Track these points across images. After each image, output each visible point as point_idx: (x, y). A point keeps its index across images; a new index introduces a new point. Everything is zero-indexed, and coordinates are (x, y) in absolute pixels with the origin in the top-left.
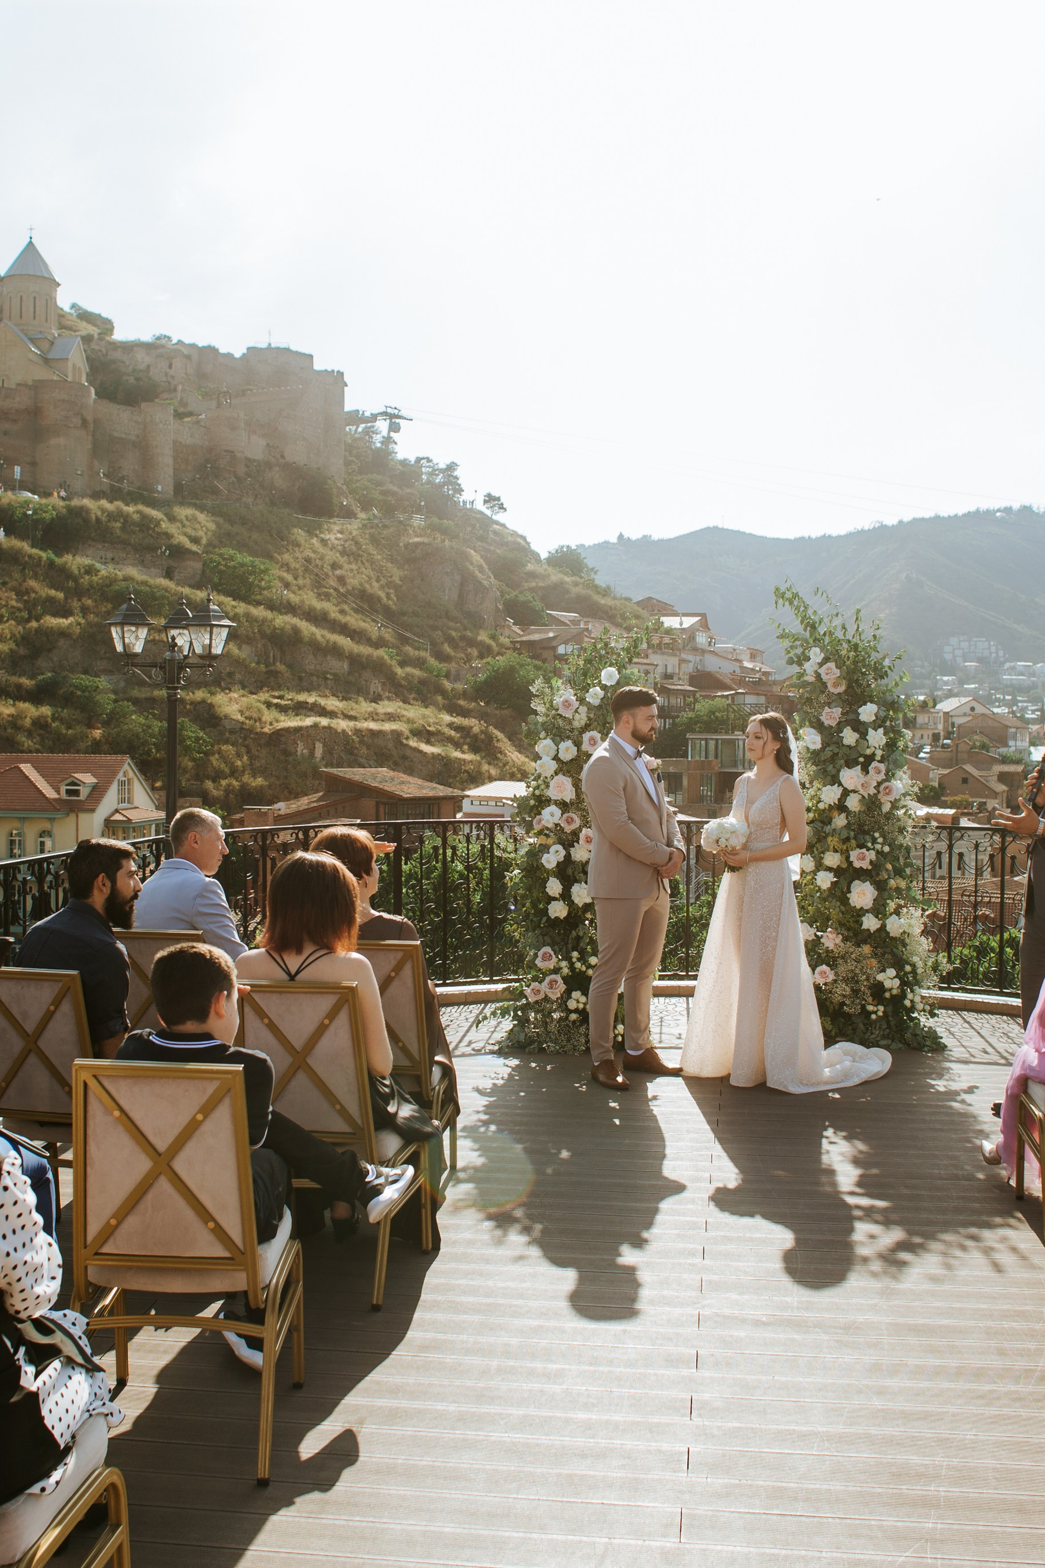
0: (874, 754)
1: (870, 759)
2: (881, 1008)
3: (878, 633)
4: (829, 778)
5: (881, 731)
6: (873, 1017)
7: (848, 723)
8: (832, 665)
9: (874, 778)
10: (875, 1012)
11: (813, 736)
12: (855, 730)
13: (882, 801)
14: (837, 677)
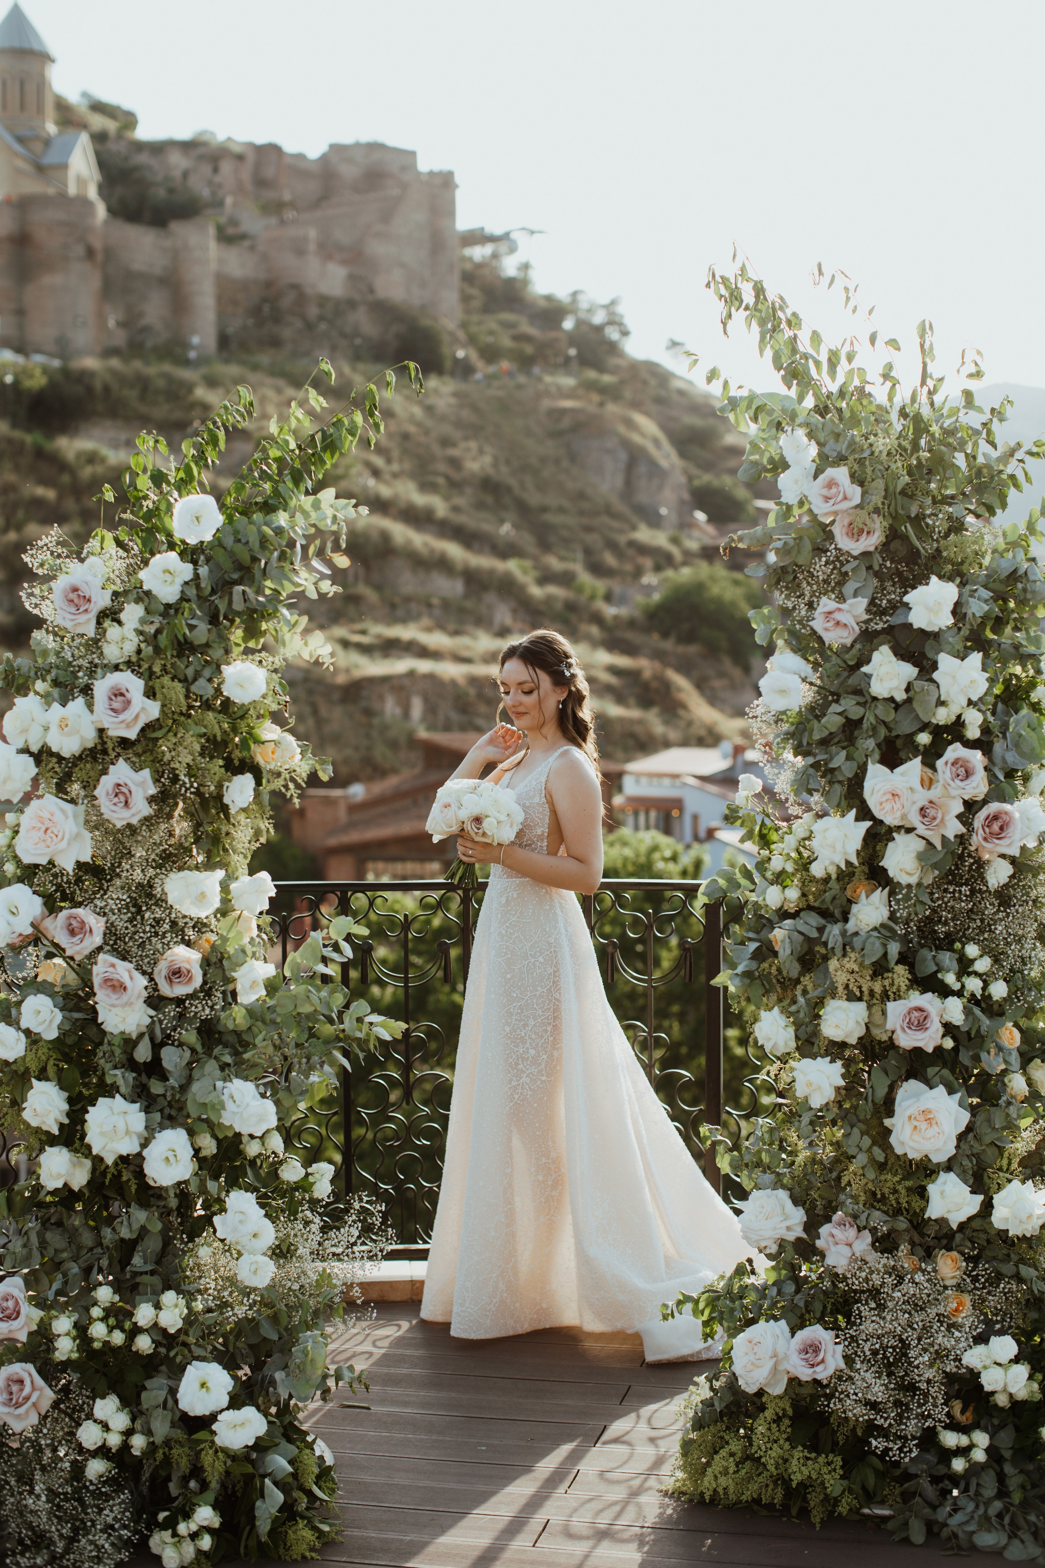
0: (959, 723)
1: (946, 736)
2: (982, 1439)
3: (973, 385)
4: (838, 790)
5: (976, 658)
6: (958, 1465)
7: (884, 635)
8: (841, 474)
9: (956, 792)
10: (964, 1452)
12: (902, 654)
13: (984, 855)
14: (856, 507)
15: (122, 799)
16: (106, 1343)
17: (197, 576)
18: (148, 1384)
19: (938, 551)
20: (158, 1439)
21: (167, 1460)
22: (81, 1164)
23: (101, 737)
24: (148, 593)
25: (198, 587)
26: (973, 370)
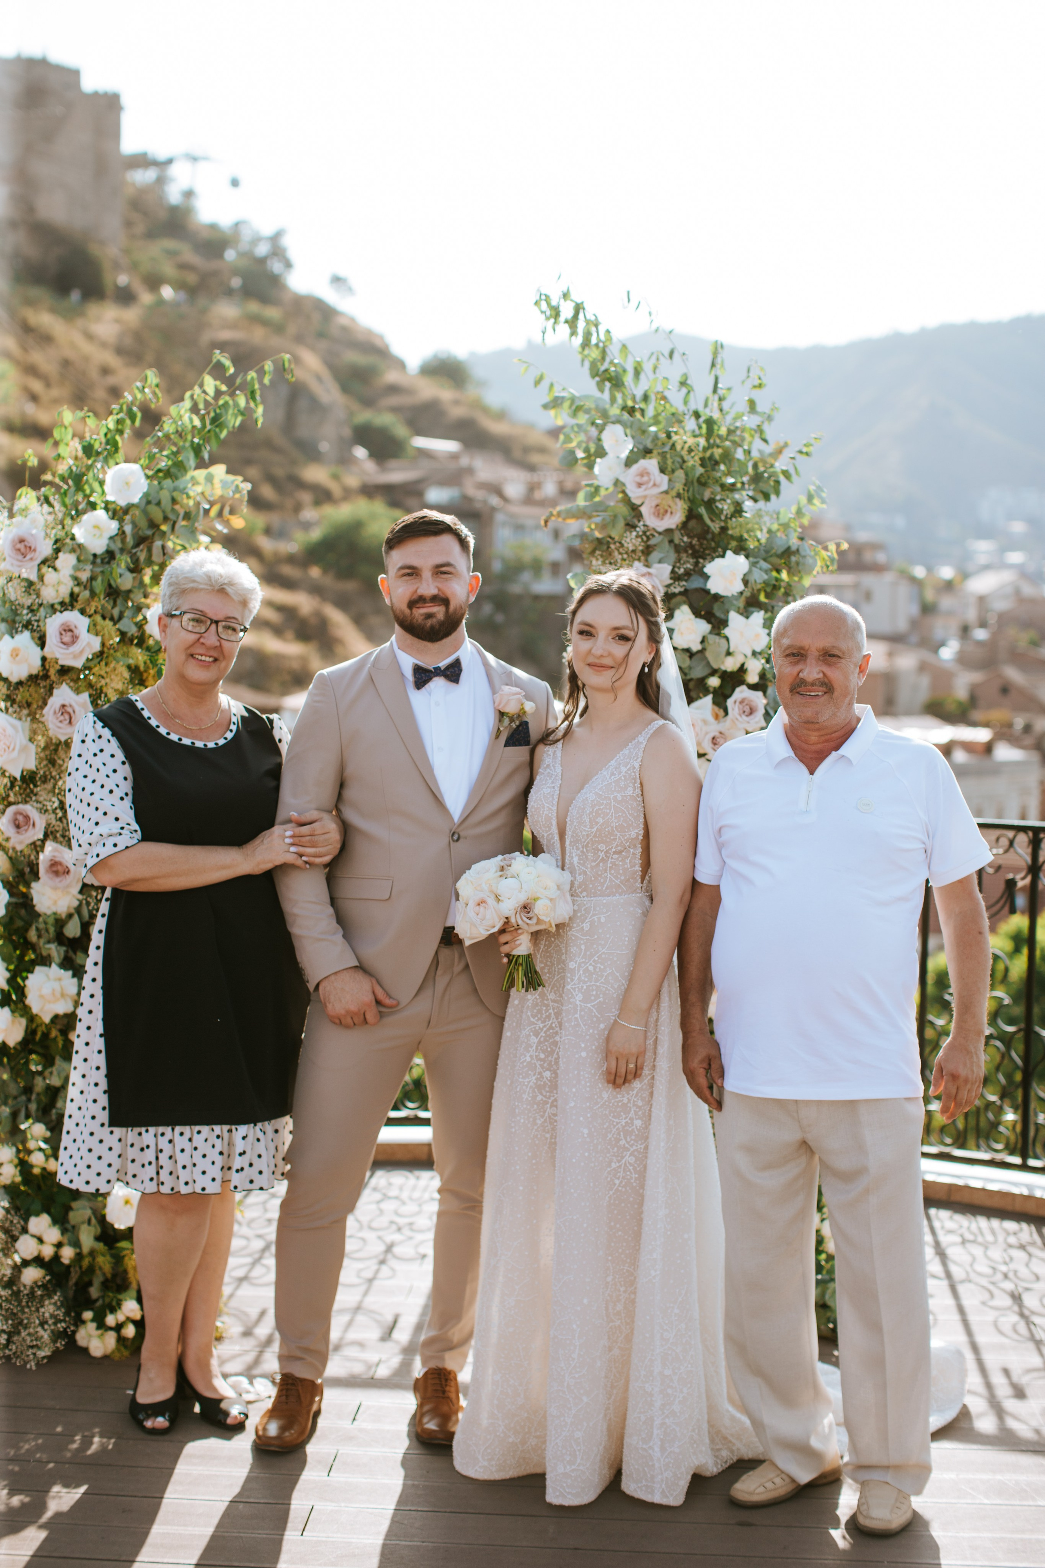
0: (742, 670)
1: (732, 680)
5: (757, 617)
7: (685, 596)
8: (651, 464)
9: (736, 725)
12: (700, 612)
14: (662, 493)
15: (67, 717)
16: (44, 1169)
17: (122, 533)
18: (74, 1205)
19: (724, 529)
20: (86, 1250)
21: (91, 1269)
22: (20, 1023)
23: (43, 665)
24: (80, 546)
25: (123, 541)
26: (757, 382)
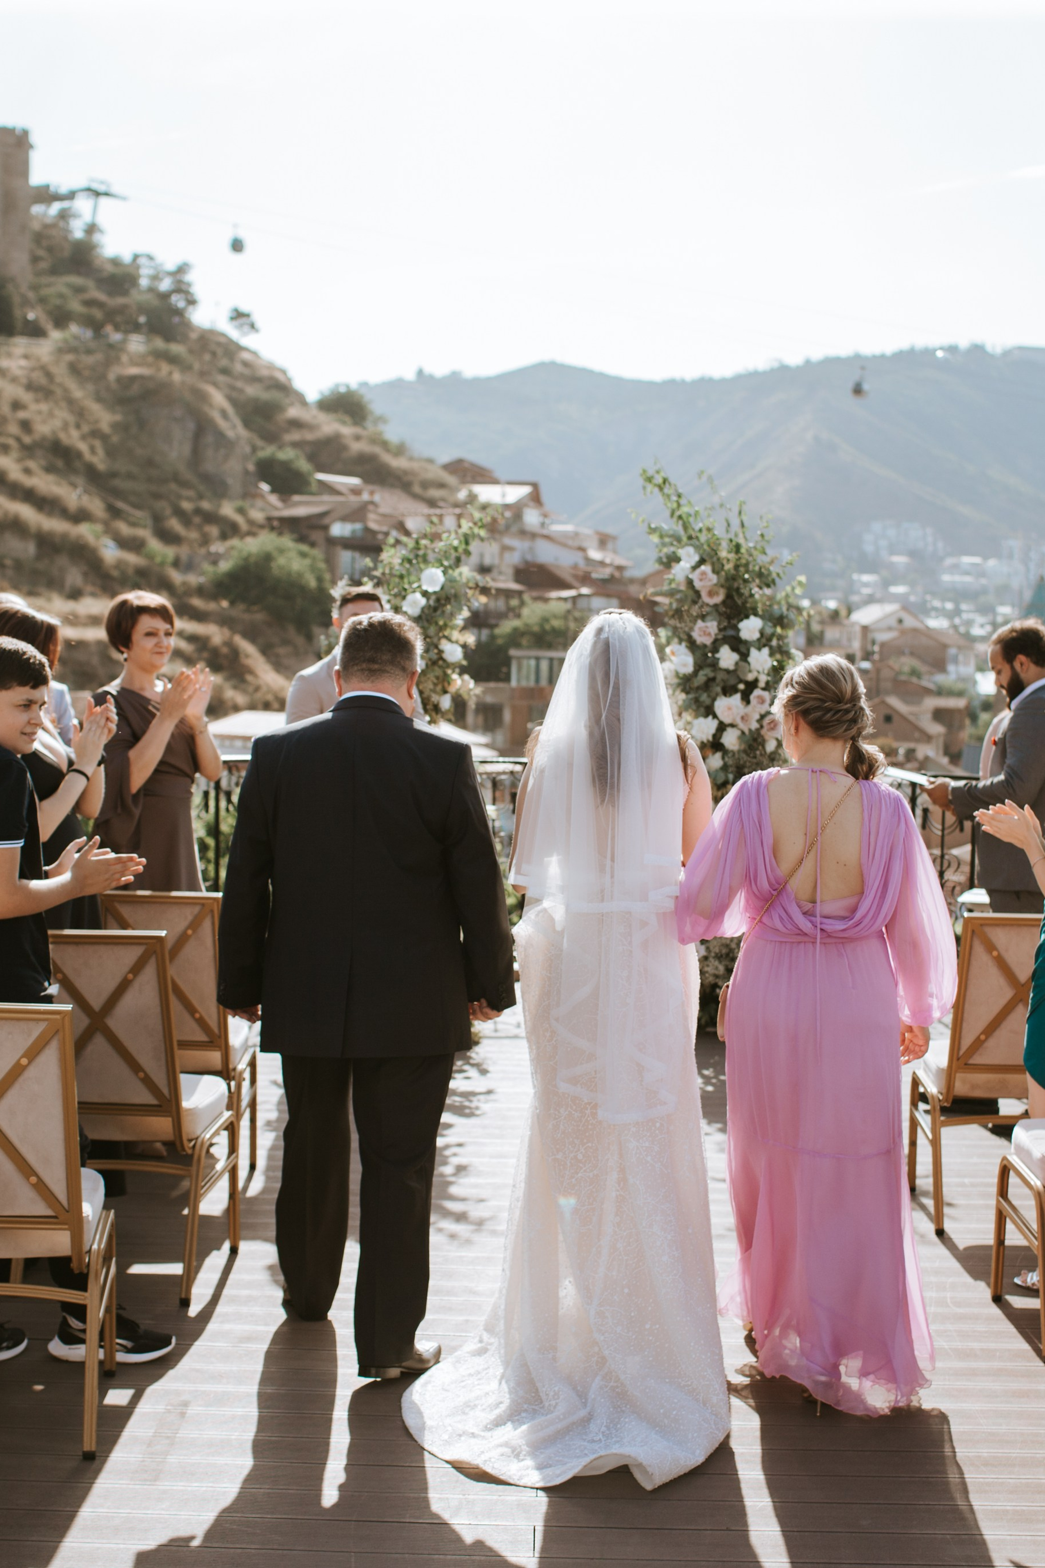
0: (756, 681)
1: (752, 685)
4: (702, 710)
5: (766, 651)
7: (726, 640)
9: (755, 710)
11: (683, 657)
12: (734, 649)
13: (766, 737)
14: (713, 584)
17: (428, 605)
19: (746, 605)
25: (429, 609)
26: (766, 524)
